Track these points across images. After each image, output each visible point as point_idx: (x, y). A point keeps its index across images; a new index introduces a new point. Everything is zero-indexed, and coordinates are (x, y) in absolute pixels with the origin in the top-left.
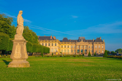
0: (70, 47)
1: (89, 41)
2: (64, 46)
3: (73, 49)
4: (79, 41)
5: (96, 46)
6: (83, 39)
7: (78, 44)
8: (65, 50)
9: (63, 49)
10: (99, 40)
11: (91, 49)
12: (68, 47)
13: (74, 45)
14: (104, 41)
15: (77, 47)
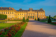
0: (23, 14)
1: (35, 11)
2: (20, 14)
3: (26, 16)
4: (29, 11)
5: (39, 14)
6: (32, 10)
7: (29, 12)
8: (20, 17)
9: (19, 16)
10: (41, 10)
11: (36, 16)
12: (22, 15)
13: (26, 14)
14: (44, 10)
15: (28, 14)
